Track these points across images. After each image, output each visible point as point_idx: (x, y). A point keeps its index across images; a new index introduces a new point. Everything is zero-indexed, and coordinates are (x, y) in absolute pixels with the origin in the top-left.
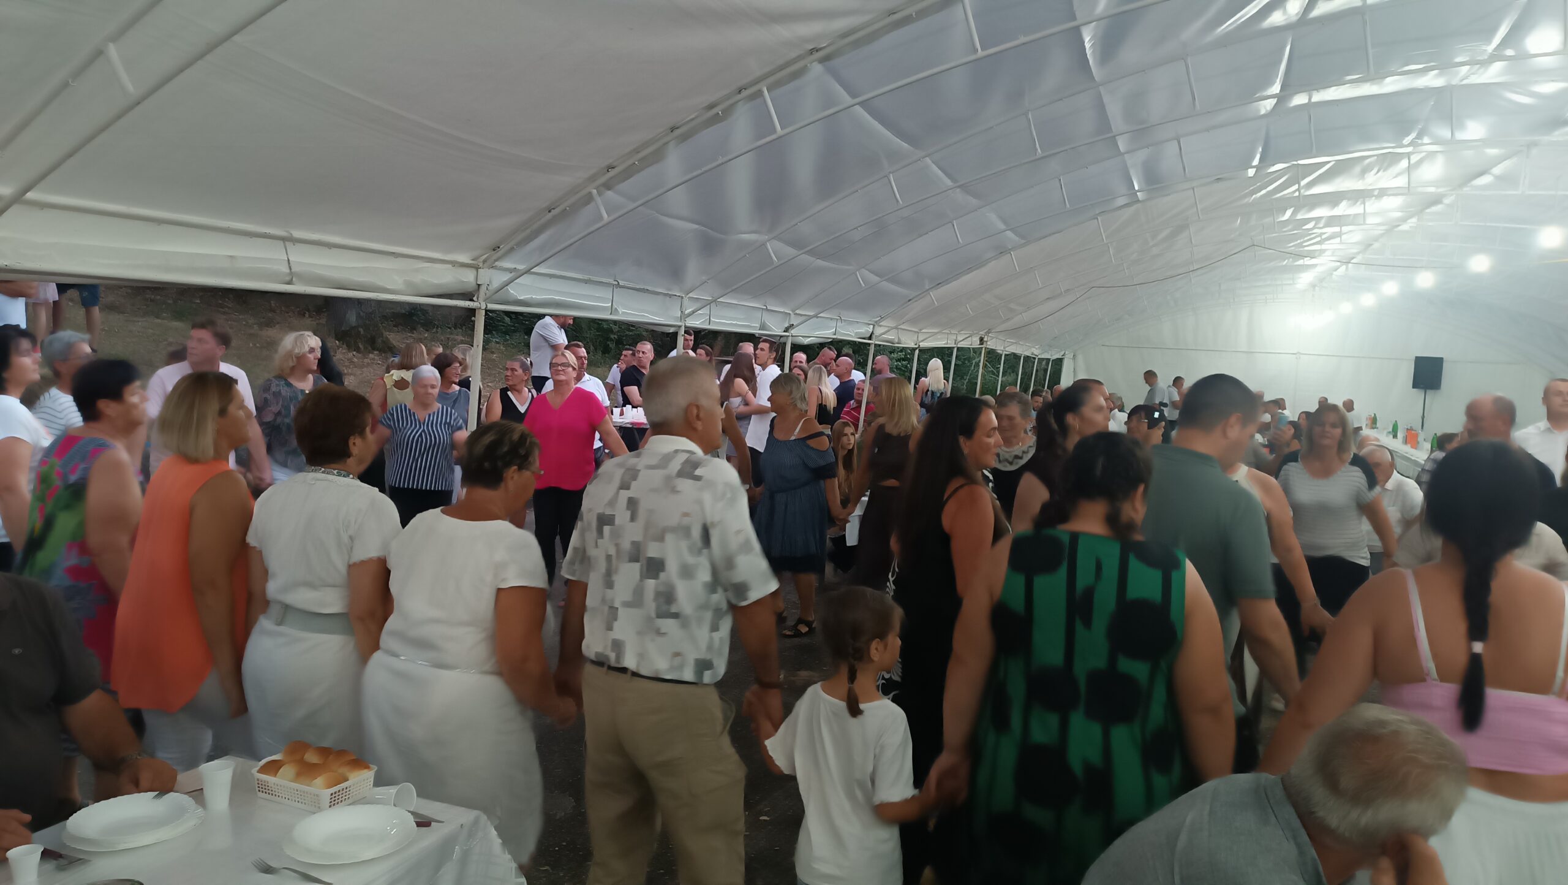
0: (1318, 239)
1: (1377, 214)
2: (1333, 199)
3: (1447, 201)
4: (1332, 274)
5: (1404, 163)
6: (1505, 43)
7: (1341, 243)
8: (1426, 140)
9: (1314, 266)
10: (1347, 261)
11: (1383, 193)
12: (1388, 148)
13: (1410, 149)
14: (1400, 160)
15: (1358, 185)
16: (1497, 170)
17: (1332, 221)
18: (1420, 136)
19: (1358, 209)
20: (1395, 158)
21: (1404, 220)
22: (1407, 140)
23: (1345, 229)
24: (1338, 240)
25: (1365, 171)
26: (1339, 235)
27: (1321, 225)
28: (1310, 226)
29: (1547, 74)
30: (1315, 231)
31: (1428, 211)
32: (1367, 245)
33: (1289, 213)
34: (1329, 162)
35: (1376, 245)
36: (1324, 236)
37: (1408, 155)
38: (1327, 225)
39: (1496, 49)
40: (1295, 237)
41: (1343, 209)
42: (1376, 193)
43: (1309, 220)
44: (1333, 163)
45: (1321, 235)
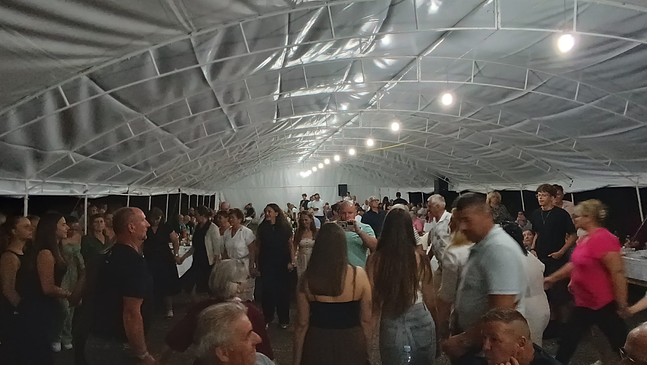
0: (302, 145)
1: (319, 136)
2: (304, 131)
3: (340, 130)
4: (308, 157)
5: (324, 118)
6: (347, 79)
7: (309, 146)
8: (330, 110)
9: (302, 154)
10: (312, 152)
11: (320, 128)
12: (318, 113)
13: (325, 113)
14: (323, 117)
15: (312, 126)
16: (353, 120)
17: (305, 138)
18: (327, 109)
19: (312, 134)
20: (321, 117)
21: (328, 137)
22: (323, 111)
23: (310, 141)
24: (308, 145)
25: (313, 121)
26: (308, 143)
27: (302, 140)
28: (298, 140)
29: (362, 89)
30: (300, 142)
31: (335, 134)
32: (318, 146)
33: (290, 136)
34: (300, 118)
35: (321, 146)
36: (303, 144)
37: (325, 115)
38: (304, 140)
39: (345, 81)
40: (293, 145)
41: (308, 134)
42: (318, 128)
43: (297, 138)
44: (302, 118)
45: (302, 143)
